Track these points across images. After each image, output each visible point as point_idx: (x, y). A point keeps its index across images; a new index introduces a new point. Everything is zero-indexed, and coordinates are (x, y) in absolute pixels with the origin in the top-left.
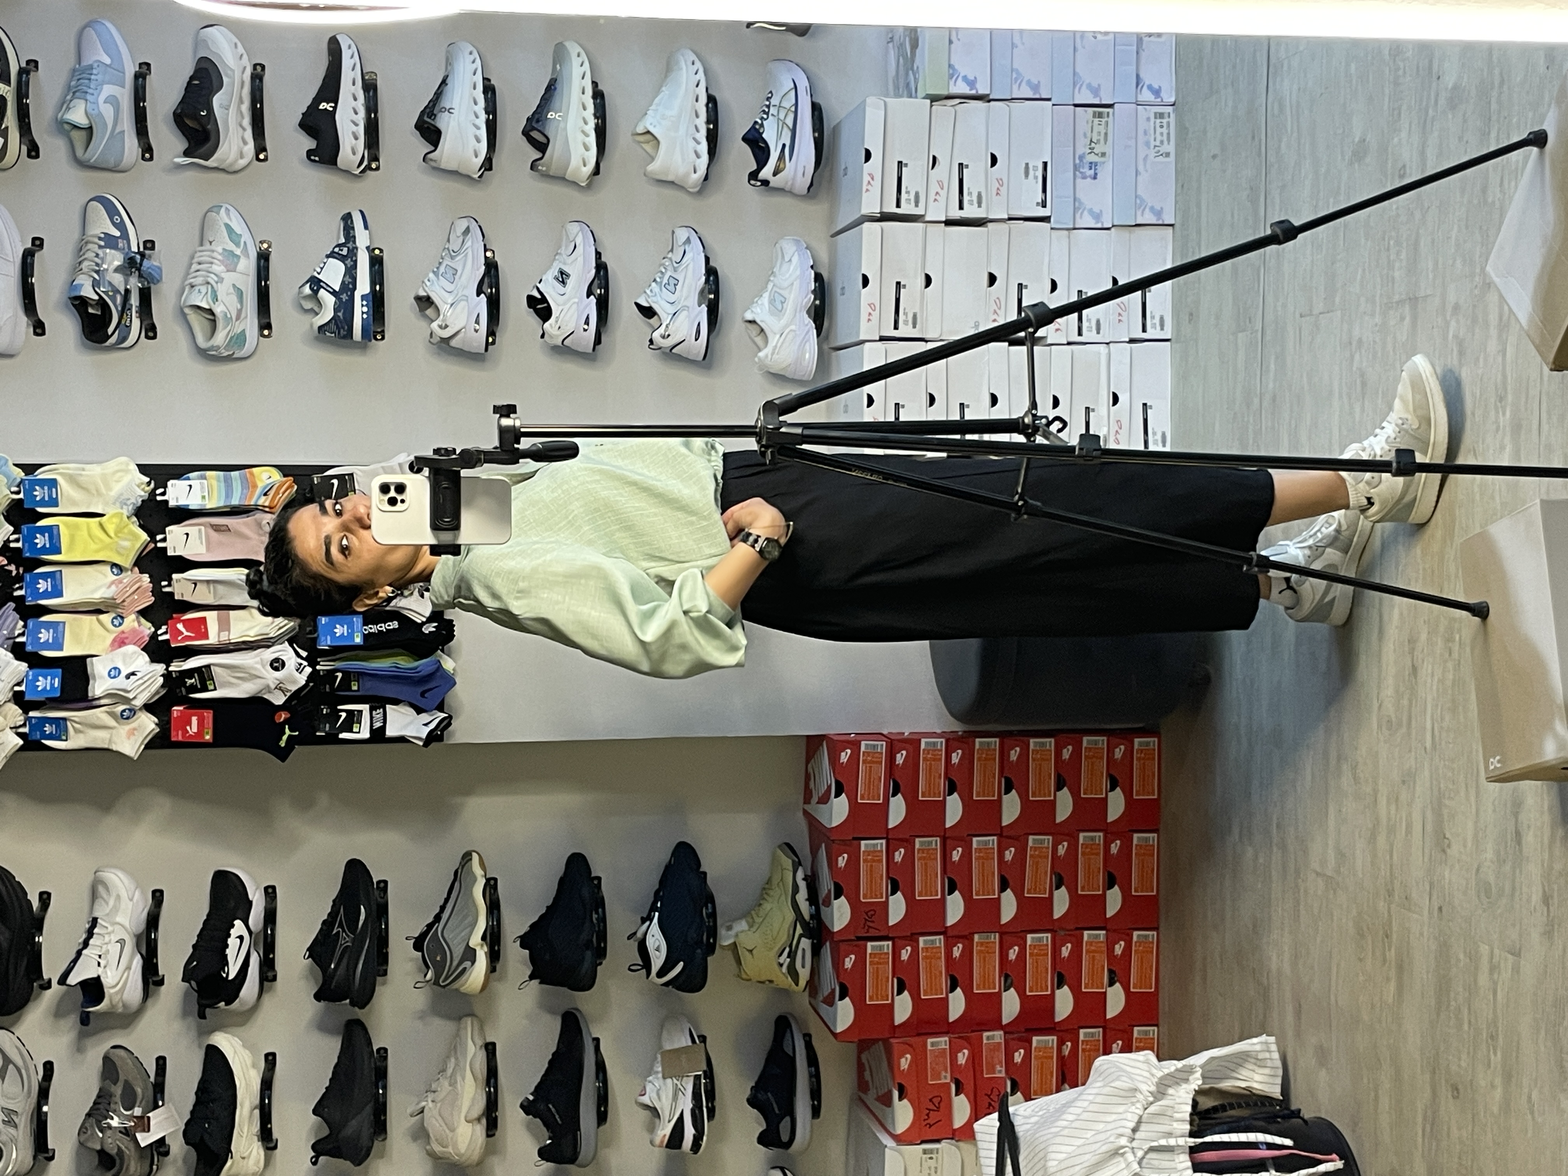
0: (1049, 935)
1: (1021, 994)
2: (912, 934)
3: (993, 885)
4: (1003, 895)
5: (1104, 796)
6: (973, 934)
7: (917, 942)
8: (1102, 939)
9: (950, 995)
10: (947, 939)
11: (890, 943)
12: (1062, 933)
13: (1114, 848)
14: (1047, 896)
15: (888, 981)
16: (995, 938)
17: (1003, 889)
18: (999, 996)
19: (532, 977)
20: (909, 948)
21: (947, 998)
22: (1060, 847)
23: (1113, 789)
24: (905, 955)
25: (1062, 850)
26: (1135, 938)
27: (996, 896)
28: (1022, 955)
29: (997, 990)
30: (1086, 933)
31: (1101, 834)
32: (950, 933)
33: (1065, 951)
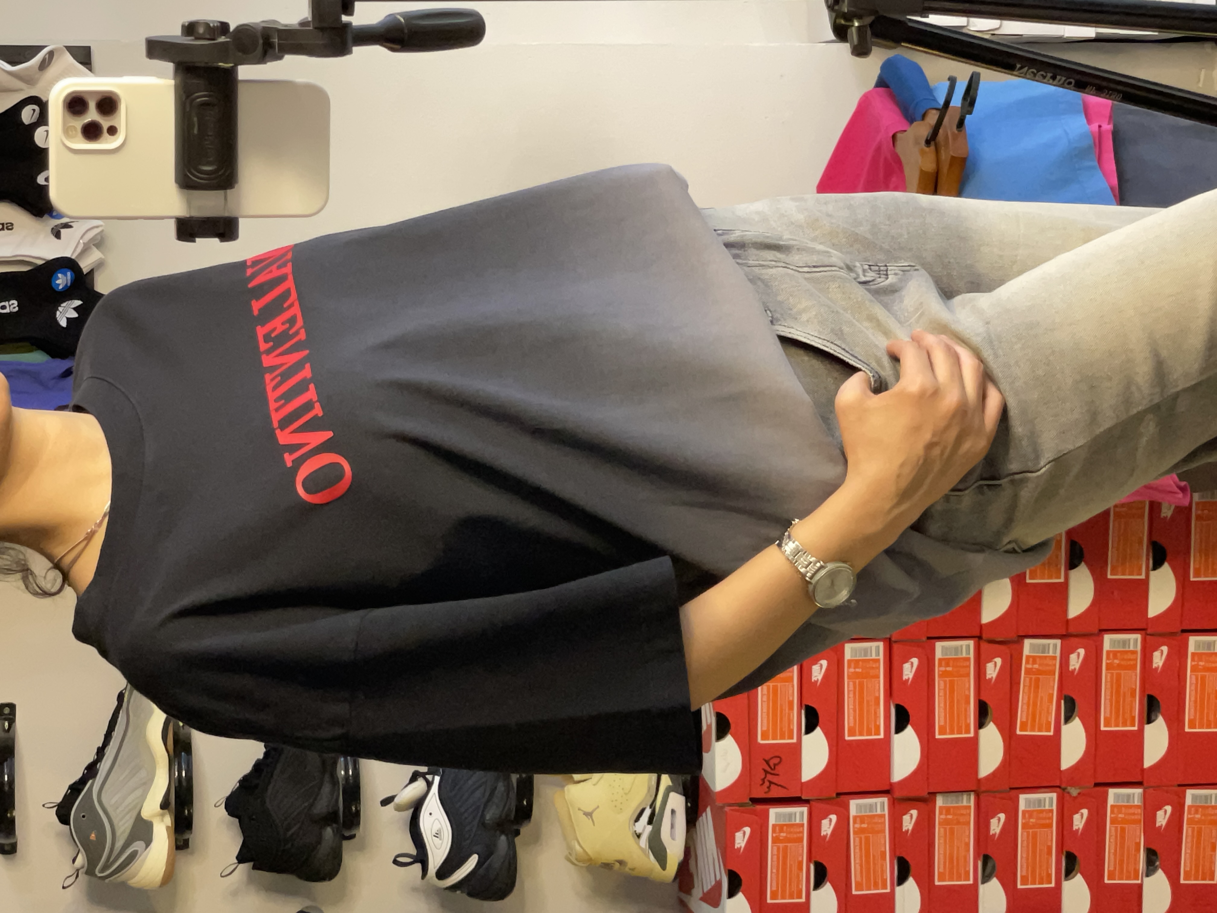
0: (1054, 796)
1: (1009, 885)
2: (838, 794)
3: (967, 716)
4: (982, 732)
5: (1143, 577)
6: (933, 794)
7: (847, 808)
8: (1136, 803)
9: (898, 889)
10: (893, 804)
11: (805, 810)
12: (1074, 792)
13: (1159, 659)
14: (1051, 733)
15: (801, 869)
16: (969, 801)
17: (981, 724)
18: (973, 890)
19: (241, 859)
20: (834, 817)
21: (892, 894)
22: (1073, 657)
23: (1157, 565)
24: (827, 827)
25: (1075, 661)
26: (1188, 801)
27: (972, 735)
28: (1010, 827)
29: (971, 882)
30: (1112, 792)
31: (1138, 637)
32: (897, 794)
33: (1079, 821)
